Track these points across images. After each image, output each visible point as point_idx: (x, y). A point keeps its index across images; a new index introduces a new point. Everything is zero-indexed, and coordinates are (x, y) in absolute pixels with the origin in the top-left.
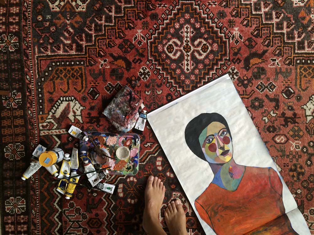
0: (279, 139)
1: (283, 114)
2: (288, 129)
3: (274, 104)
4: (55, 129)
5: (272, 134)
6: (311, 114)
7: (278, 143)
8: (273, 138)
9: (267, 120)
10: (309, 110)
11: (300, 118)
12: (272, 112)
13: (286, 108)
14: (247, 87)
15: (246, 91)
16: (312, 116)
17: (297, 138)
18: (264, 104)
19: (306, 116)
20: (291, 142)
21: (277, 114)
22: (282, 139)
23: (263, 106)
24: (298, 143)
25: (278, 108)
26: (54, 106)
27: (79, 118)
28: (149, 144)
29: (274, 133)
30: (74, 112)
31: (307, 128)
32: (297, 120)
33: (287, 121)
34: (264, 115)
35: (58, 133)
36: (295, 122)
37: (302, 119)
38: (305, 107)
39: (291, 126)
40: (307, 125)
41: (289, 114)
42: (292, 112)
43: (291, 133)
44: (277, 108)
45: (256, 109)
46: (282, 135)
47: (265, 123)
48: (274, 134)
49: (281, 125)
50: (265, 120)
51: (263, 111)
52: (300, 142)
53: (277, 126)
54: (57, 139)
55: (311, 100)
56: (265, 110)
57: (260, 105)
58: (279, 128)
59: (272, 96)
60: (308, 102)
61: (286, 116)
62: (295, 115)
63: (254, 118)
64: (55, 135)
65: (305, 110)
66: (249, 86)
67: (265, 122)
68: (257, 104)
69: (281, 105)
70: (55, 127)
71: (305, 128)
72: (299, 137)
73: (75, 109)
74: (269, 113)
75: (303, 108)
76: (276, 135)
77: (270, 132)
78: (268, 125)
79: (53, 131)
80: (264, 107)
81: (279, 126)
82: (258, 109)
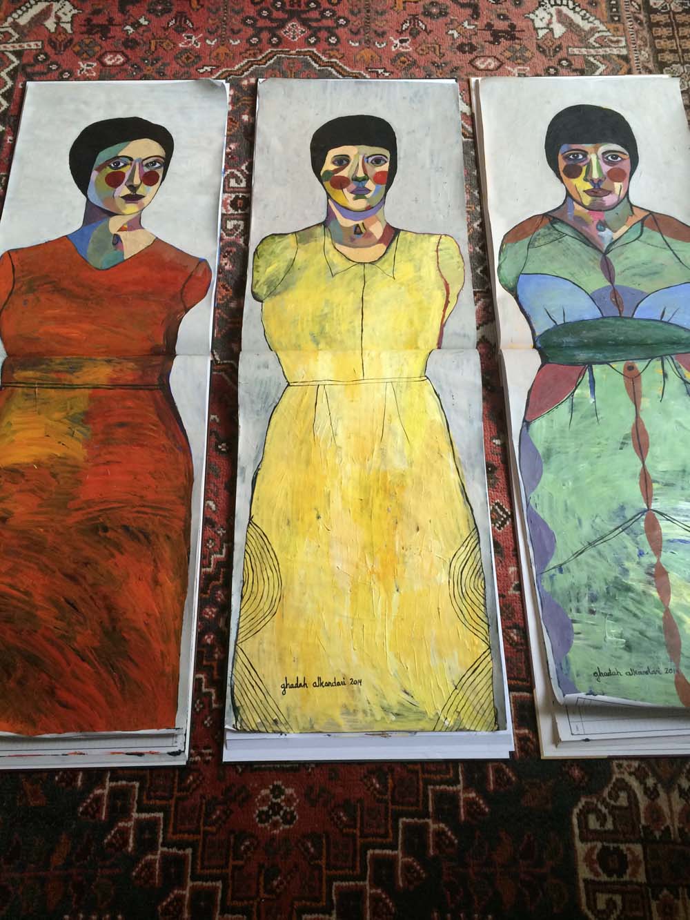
0: (483, 63)
1: (489, 26)
2: (500, 49)
3: (469, 11)
4: (14, 42)
5: (469, 57)
6: (545, 26)
9: (456, 35)
10: (541, 20)
11: (524, 31)
12: (466, 24)
13: (494, 17)
16: (548, 28)
17: (519, 61)
19: (536, 29)
20: (509, 68)
21: (476, 26)
22: (490, 64)
24: (524, 70)
26: (20, 8)
27: (68, 27)
28: (209, 69)
29: (472, 53)
30: (58, 18)
31: (539, 47)
32: (517, 35)
33: (496, 36)
35: (18, 48)
36: (513, 38)
37: (527, 34)
38: (532, 16)
39: (504, 43)
40: (539, 42)
41: (501, 25)
42: (507, 23)
43: (508, 54)
46: (489, 57)
47: (454, 39)
48: (472, 56)
50: (453, 34)
52: (528, 68)
53: (477, 43)
54: (13, 58)
55: (543, 5)
56: (452, 20)
57: (440, 13)
58: (482, 47)
60: (537, 9)
61: (495, 28)
62: (513, 27)
63: (431, 31)
64: (10, 52)
65: (533, 21)
68: (434, 10)
69: (484, 12)
70: (14, 39)
71: (535, 45)
72: (524, 60)
73: (60, 14)
74: (461, 24)
75: (527, 17)
76: (477, 57)
78: (459, 42)
79: (8, 46)
81: (483, 43)
82: (438, 18)
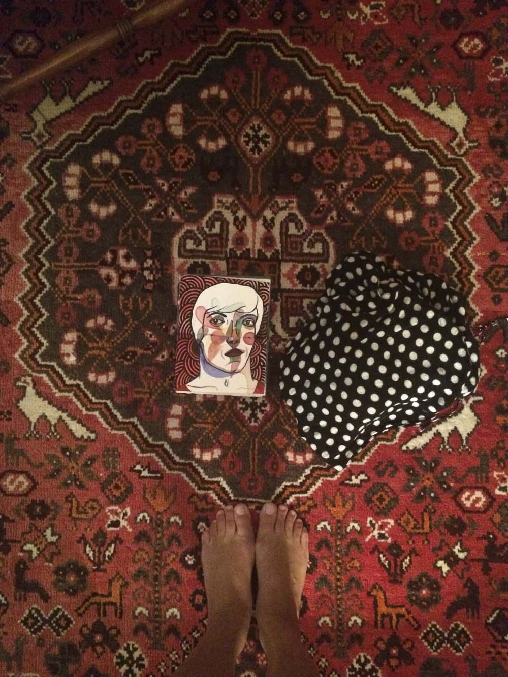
7: (22, 472)
8: (34, 486)
14: (94, 625)
15: (99, 614)
18: (54, 578)
23: (56, 572)
25: (17, 566)
34: (54, 547)
44: (22, 566)
45: (75, 564)
49: (13, 521)
51: (56, 558)
59: (33, 596)
66: (90, 626)
67: (52, 530)
77: (42, 503)
80: (53, 569)
